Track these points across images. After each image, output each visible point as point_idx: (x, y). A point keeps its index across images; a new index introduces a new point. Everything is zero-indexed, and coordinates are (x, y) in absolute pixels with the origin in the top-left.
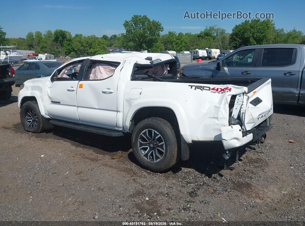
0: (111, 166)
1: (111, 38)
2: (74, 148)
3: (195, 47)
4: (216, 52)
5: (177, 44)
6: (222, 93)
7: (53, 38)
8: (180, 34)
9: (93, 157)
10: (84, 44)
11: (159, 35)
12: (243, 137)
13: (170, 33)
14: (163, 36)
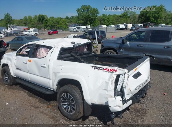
0: (45, 114)
1: (71, 18)
2: (28, 97)
3: (118, 22)
4: (130, 26)
5: (107, 21)
6: (111, 72)
7: (38, 19)
8: (109, 15)
9: (36, 105)
10: (55, 22)
11: (97, 16)
12: (123, 104)
13: (103, 15)
14: (99, 17)
